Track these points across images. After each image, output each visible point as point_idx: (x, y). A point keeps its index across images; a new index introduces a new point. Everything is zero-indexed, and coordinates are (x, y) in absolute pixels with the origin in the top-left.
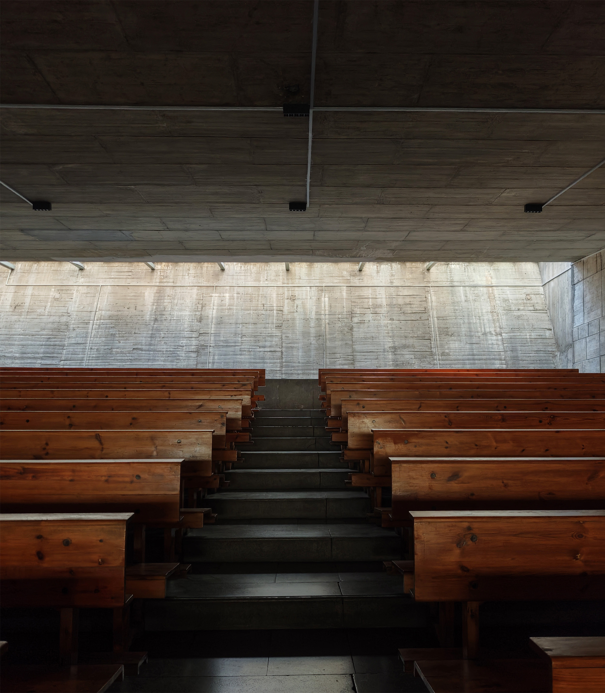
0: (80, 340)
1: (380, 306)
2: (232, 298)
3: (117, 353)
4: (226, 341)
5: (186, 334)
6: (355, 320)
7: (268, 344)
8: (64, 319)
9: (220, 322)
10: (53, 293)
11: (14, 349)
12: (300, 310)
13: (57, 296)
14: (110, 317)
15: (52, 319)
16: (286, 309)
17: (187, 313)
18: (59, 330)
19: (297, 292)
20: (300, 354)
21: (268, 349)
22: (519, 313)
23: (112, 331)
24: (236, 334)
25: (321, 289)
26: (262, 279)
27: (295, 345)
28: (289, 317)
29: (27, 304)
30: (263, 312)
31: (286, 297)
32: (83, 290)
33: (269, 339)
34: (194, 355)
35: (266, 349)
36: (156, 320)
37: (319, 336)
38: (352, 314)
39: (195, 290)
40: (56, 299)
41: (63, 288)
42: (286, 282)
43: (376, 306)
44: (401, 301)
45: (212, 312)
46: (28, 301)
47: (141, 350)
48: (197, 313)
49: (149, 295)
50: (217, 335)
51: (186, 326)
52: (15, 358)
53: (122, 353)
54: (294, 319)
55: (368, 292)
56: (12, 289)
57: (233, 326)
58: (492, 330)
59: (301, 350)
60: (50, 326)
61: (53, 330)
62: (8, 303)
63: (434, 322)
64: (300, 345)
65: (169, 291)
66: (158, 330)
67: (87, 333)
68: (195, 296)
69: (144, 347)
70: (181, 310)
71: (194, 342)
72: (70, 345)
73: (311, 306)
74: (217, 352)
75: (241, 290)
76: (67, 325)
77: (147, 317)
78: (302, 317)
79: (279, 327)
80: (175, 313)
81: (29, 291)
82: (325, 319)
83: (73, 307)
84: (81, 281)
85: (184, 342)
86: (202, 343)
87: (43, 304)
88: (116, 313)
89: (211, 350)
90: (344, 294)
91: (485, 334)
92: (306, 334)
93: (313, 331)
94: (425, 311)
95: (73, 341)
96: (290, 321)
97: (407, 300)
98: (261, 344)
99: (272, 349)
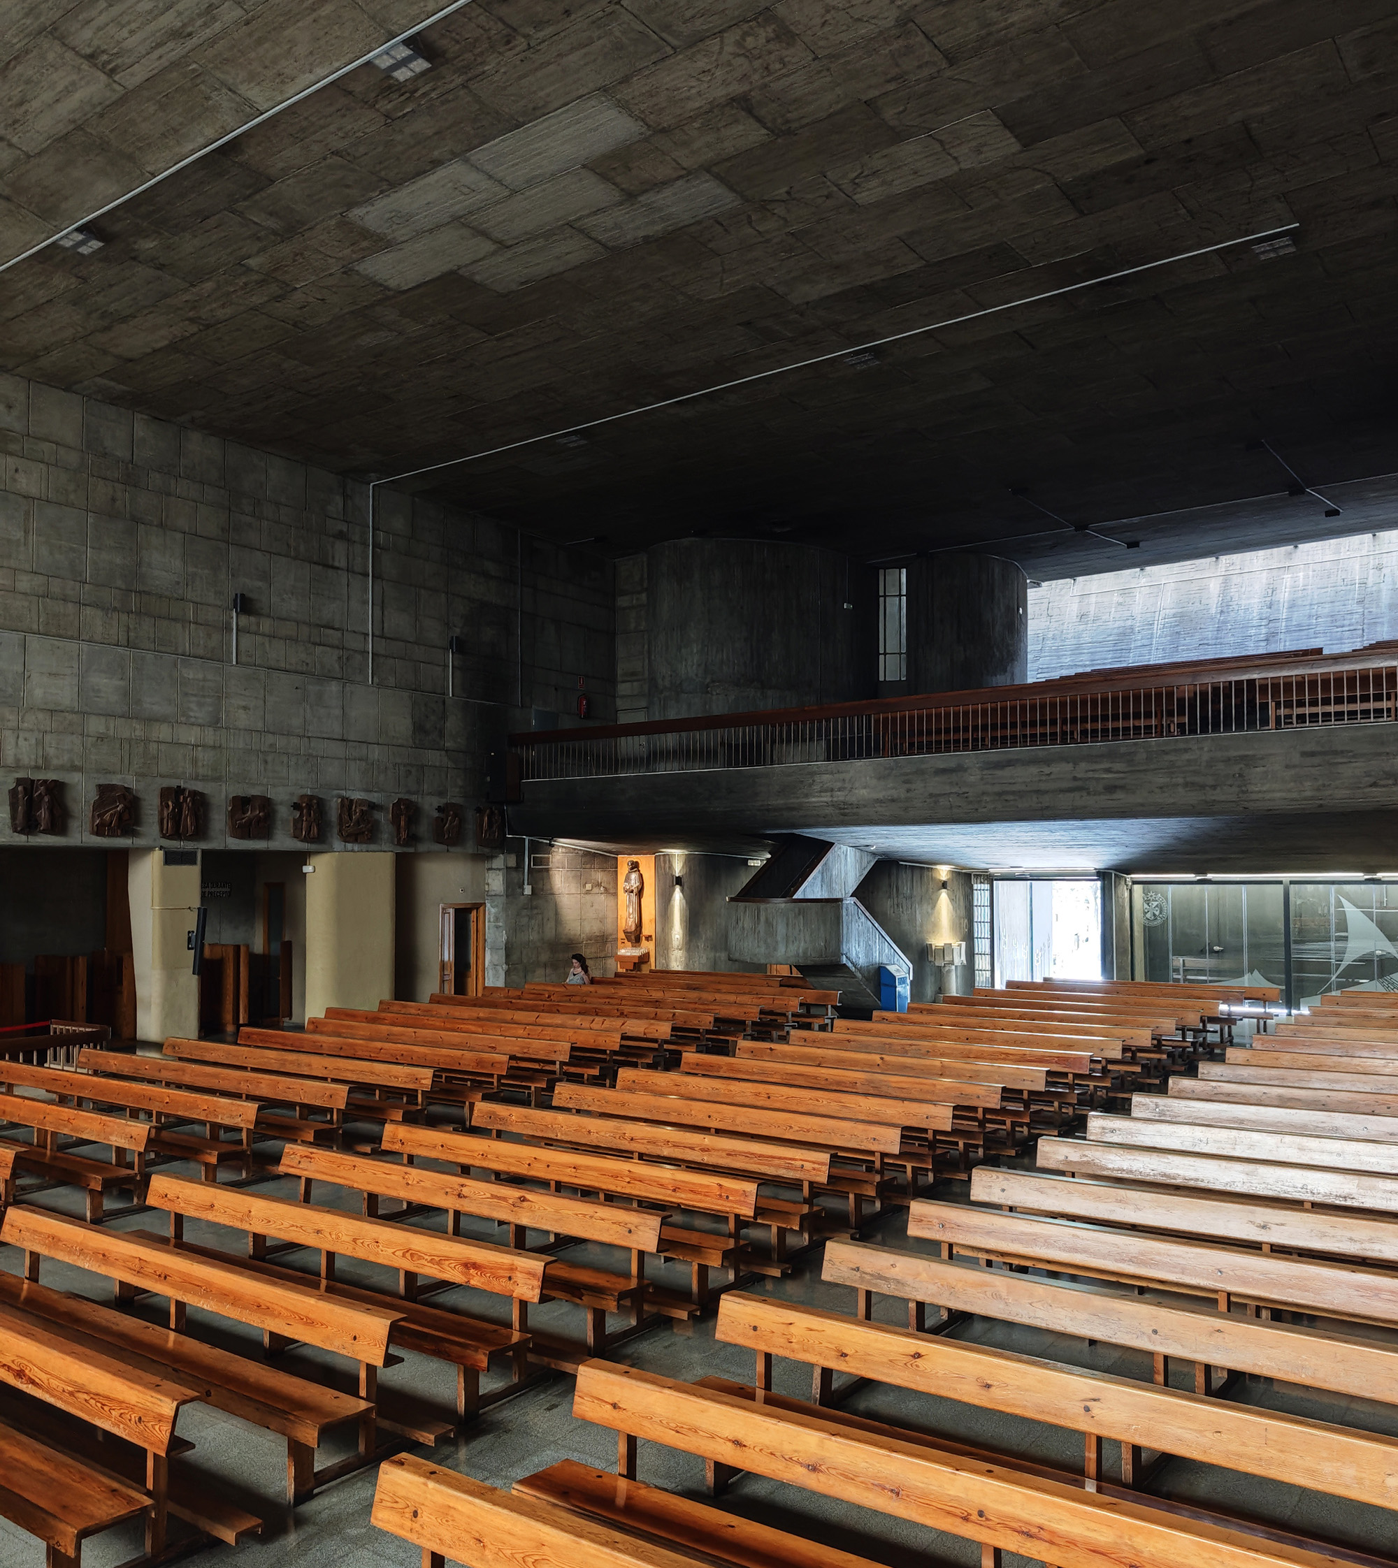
0: (1145, 642)
2: (1306, 577)
3: (1183, 650)
4: (1298, 625)
5: (1255, 623)
7: (1347, 622)
8: (1129, 623)
9: (1292, 606)
10: (1116, 598)
11: (1084, 657)
12: (1388, 579)
13: (1121, 600)
14: (1174, 616)
15: (1116, 625)
16: (1370, 582)
17: (1256, 600)
18: (1124, 634)
19: (1385, 560)
20: (1385, 629)
21: (1347, 629)
23: (1177, 629)
24: (1310, 616)
26: (1342, 550)
27: (1380, 620)
28: (1374, 589)
29: (1092, 613)
30: (1343, 588)
31: (1371, 567)
32: (1147, 590)
33: (1349, 617)
34: (1263, 644)
35: (1344, 629)
36: (1222, 612)
39: (1265, 574)
40: (1120, 604)
41: (1125, 592)
42: (1372, 548)
45: (1284, 596)
46: (1092, 608)
47: (1208, 644)
48: (1268, 599)
49: (1214, 586)
50: (1288, 619)
51: (1255, 615)
52: (1085, 666)
53: (1188, 650)
54: (1379, 591)
56: (1077, 600)
57: (1308, 607)
59: (1386, 625)
60: (1115, 631)
61: (1119, 634)
62: (1075, 614)
64: (1385, 620)
65: (1235, 579)
66: (1225, 622)
67: (1152, 634)
68: (1264, 581)
69: (1210, 642)
70: (1249, 598)
71: (1264, 631)
72: (1136, 647)
74: (1288, 639)
75: (1318, 567)
76: (1132, 628)
77: (1213, 611)
78: (1390, 587)
79: (1361, 602)
80: (1243, 602)
81: (1093, 599)
83: (1137, 610)
84: (1143, 581)
85: (1253, 631)
86: (1272, 630)
87: (1108, 610)
88: (1180, 610)
89: (1282, 636)
95: (1139, 643)
96: (1375, 594)
98: (1337, 624)
99: (1352, 628)
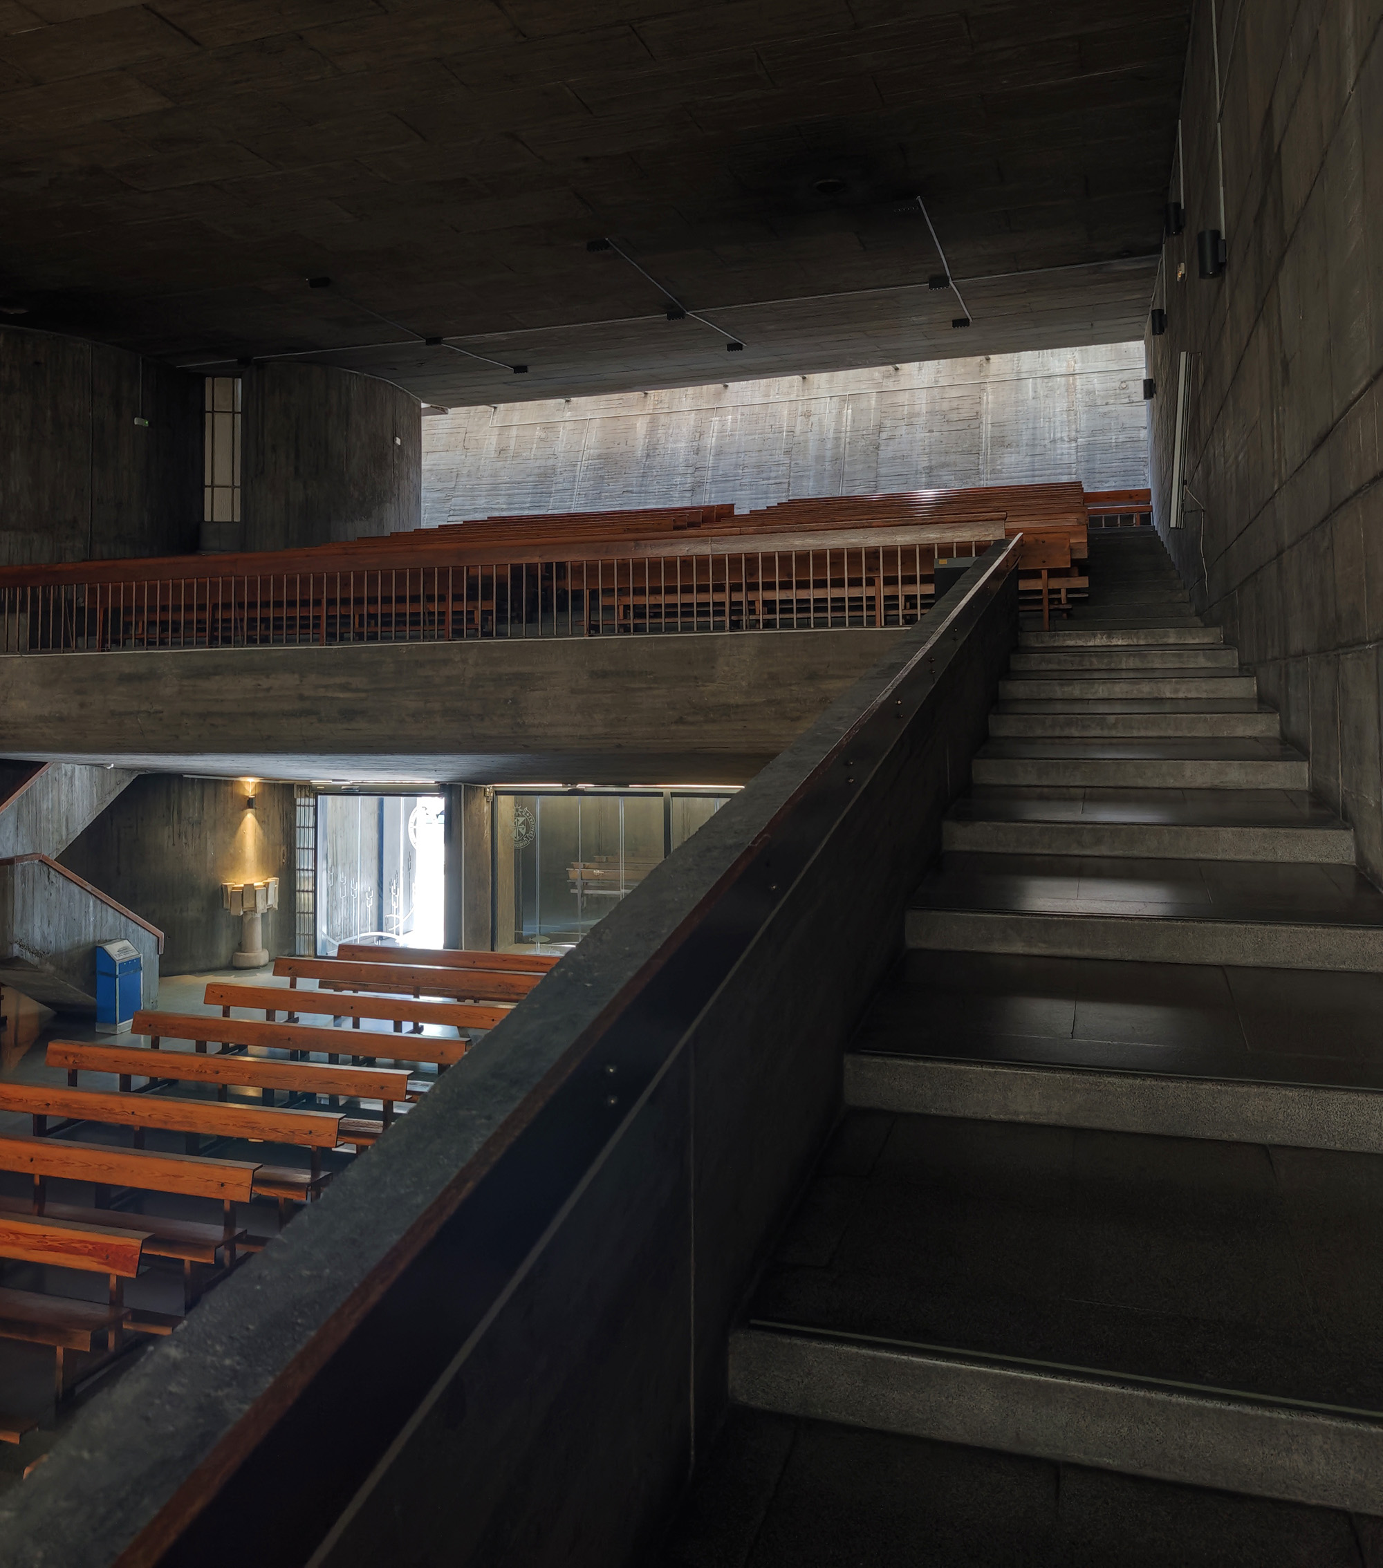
0: (567, 486)
1: (918, 415)
2: (734, 421)
3: (606, 497)
4: (725, 475)
5: (681, 470)
6: (884, 435)
7: (773, 475)
8: (551, 462)
9: (719, 453)
10: (539, 433)
11: (502, 499)
12: (815, 428)
13: (543, 435)
14: (599, 457)
15: (537, 464)
16: (798, 430)
17: (683, 445)
18: (545, 475)
19: (814, 406)
20: (811, 484)
21: (773, 481)
22: (1106, 409)
23: (601, 473)
24: (737, 466)
25: (845, 399)
26: (772, 392)
27: (807, 473)
28: (802, 438)
29: (512, 448)
30: (771, 436)
31: (799, 414)
32: (570, 426)
33: (774, 468)
34: (688, 494)
35: (770, 482)
36: (648, 456)
37: (836, 459)
38: (880, 428)
39: (693, 415)
40: (542, 440)
41: (549, 426)
42: (801, 394)
43: (912, 415)
44: (945, 406)
45: (711, 441)
46: (512, 443)
47: (632, 492)
48: (694, 444)
49: (641, 426)
50: (715, 468)
51: (681, 460)
52: (502, 510)
53: (611, 497)
54: (806, 441)
55: (903, 398)
56: (496, 431)
57: (735, 456)
58: (1065, 435)
59: (812, 480)
60: (536, 471)
61: (539, 475)
62: (493, 448)
63: (987, 430)
64: (811, 473)
65: (663, 419)
66: (650, 468)
67: (575, 477)
68: (692, 423)
69: (635, 489)
70: (675, 442)
71: (689, 480)
72: (557, 492)
73: (829, 422)
74: (714, 489)
75: (746, 410)
76: (553, 468)
77: (639, 453)
78: (818, 437)
79: (788, 452)
80: (670, 446)
81: (514, 432)
82: (846, 438)
83: (560, 447)
84: (568, 415)
85: (678, 479)
86: (698, 479)
87: (529, 446)
88: (605, 451)
89: (708, 487)
90: (873, 402)
91: (1054, 441)
92: (820, 459)
93: (828, 454)
94: (978, 416)
95: (560, 487)
96: (802, 444)
97: (955, 404)
98: (764, 475)
99: (778, 481)
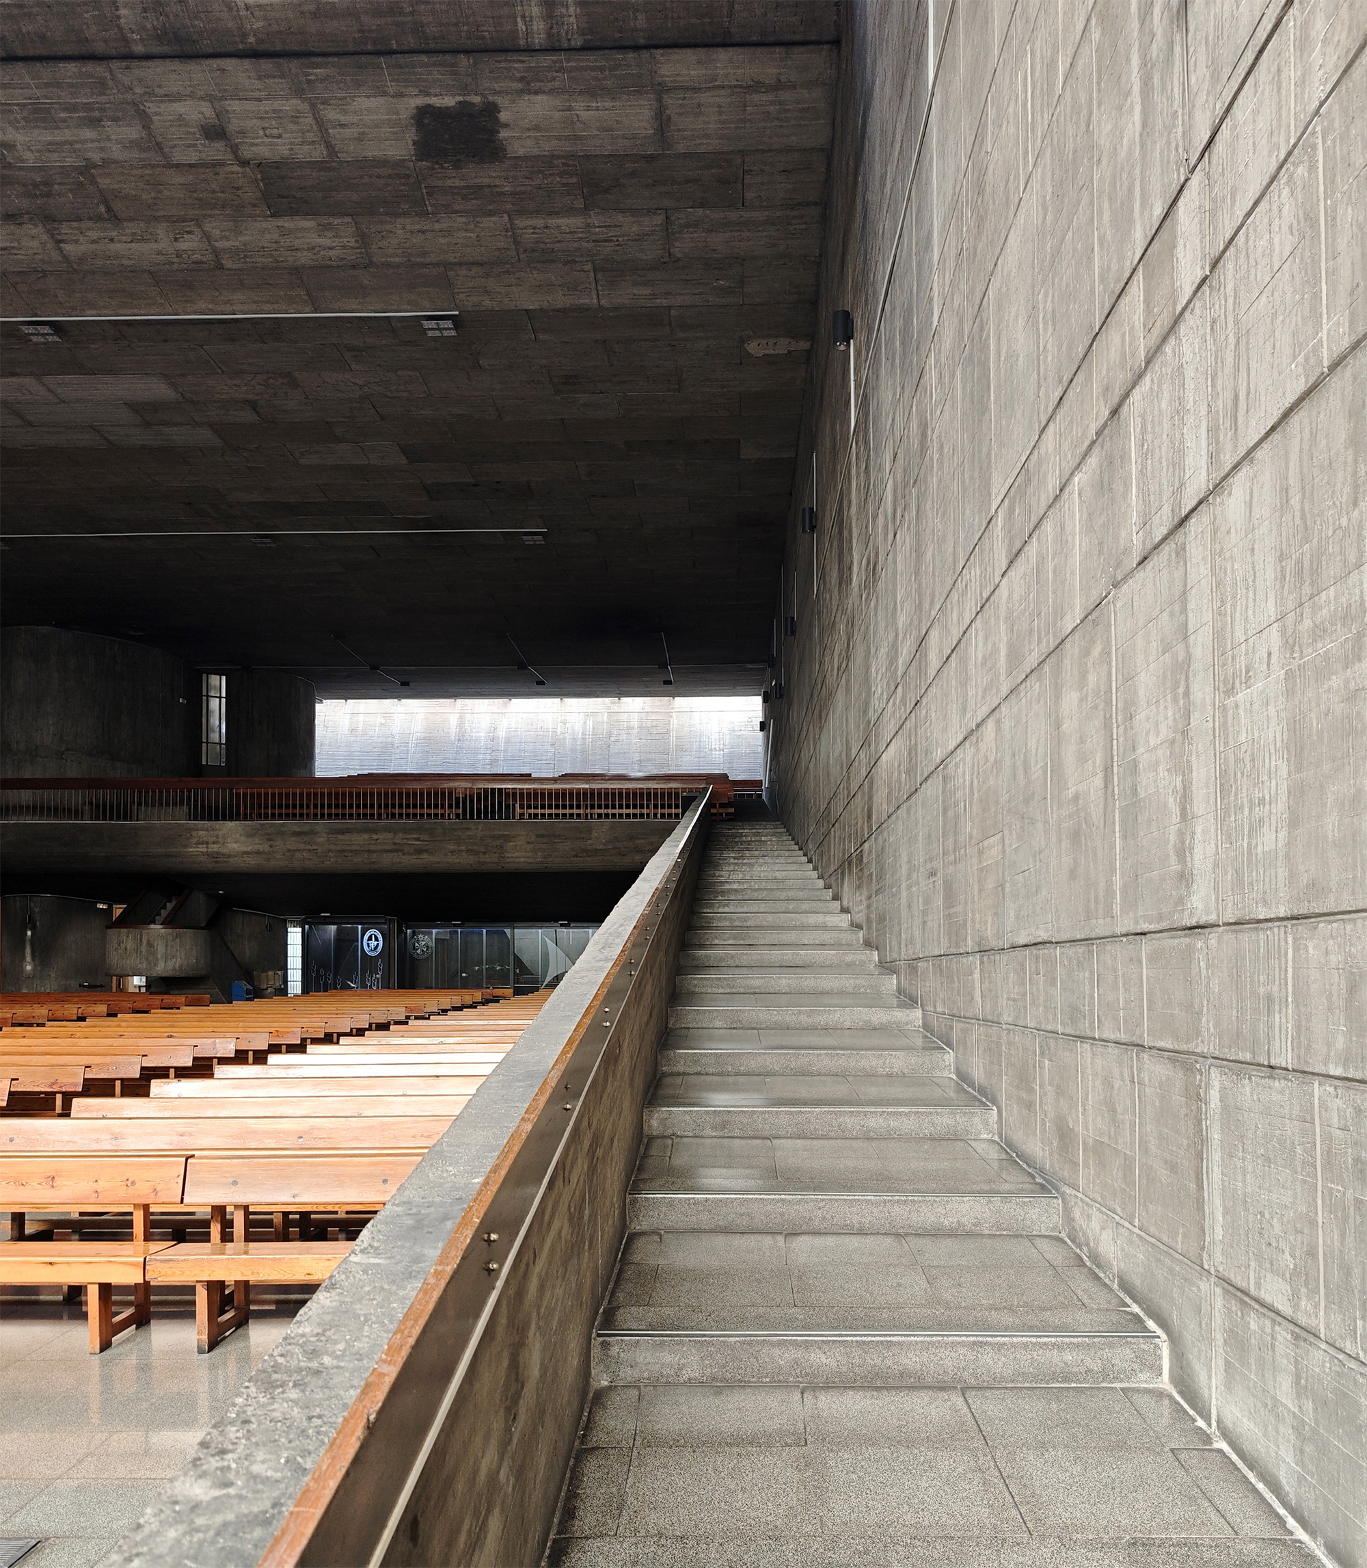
0: (403, 756)
1: (633, 728)
2: (517, 722)
3: (432, 765)
4: (512, 756)
5: (482, 751)
6: (612, 739)
7: (544, 758)
8: (390, 740)
9: (508, 741)
10: (379, 719)
11: (355, 762)
12: (569, 731)
13: (383, 721)
14: (424, 738)
15: (380, 740)
16: (559, 731)
17: (483, 734)
18: (386, 748)
19: (567, 717)
20: (568, 765)
21: (544, 762)
22: (740, 733)
23: (427, 749)
24: (519, 751)
25: (587, 714)
26: (541, 707)
27: (564, 758)
28: (561, 737)
29: (360, 728)
30: (541, 733)
31: (559, 721)
32: (403, 716)
33: (545, 754)
34: (488, 767)
35: (542, 762)
36: (459, 740)
37: (583, 752)
38: (610, 735)
39: (488, 716)
40: (382, 724)
41: (387, 716)
42: (560, 709)
43: (629, 728)
44: (649, 724)
45: (502, 733)
46: (360, 725)
47: (449, 763)
48: (490, 734)
49: (453, 720)
50: (505, 751)
51: (482, 745)
52: (357, 769)
53: (435, 765)
54: (565, 739)
55: (624, 717)
56: (348, 716)
57: (518, 744)
58: (717, 746)
59: (569, 763)
60: (379, 745)
61: (382, 748)
62: (348, 727)
63: (673, 740)
64: (569, 759)
65: (468, 717)
66: (461, 748)
67: (408, 750)
68: (489, 720)
69: (451, 761)
70: (478, 732)
71: (488, 757)
72: (396, 759)
73: (578, 728)
75: (525, 716)
76: (392, 744)
77: (453, 738)
78: (571, 737)
79: (553, 744)
80: (474, 735)
81: (361, 718)
82: (589, 740)
83: (395, 730)
84: (401, 709)
85: (481, 757)
86: (494, 757)
87: (373, 728)
88: (428, 735)
90: (605, 718)
91: (711, 750)
92: (573, 750)
93: (579, 747)
94: (668, 732)
95: (398, 756)
96: (562, 739)
97: (654, 724)
99: (547, 761)
